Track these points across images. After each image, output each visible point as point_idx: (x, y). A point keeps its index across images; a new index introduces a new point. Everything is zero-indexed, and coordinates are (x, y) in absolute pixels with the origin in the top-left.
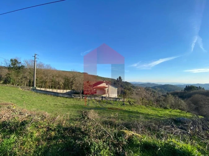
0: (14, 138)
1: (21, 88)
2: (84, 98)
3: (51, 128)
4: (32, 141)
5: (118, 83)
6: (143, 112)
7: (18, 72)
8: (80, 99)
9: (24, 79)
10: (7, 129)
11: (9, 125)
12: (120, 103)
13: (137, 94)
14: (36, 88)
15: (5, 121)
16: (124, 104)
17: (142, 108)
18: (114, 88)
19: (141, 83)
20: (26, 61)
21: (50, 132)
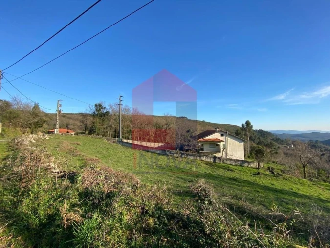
0: (97, 219)
1: (107, 140)
2: (183, 156)
3: (147, 210)
4: (121, 229)
5: (244, 133)
6: (307, 194)
7: (103, 120)
8: (178, 157)
9: (109, 128)
10: (89, 201)
11: (92, 195)
12: (249, 170)
13: (286, 154)
14: (122, 140)
15: (88, 187)
16: (258, 174)
17: (302, 184)
18: (236, 142)
19: (296, 133)
20: (110, 106)
21: (147, 218)
